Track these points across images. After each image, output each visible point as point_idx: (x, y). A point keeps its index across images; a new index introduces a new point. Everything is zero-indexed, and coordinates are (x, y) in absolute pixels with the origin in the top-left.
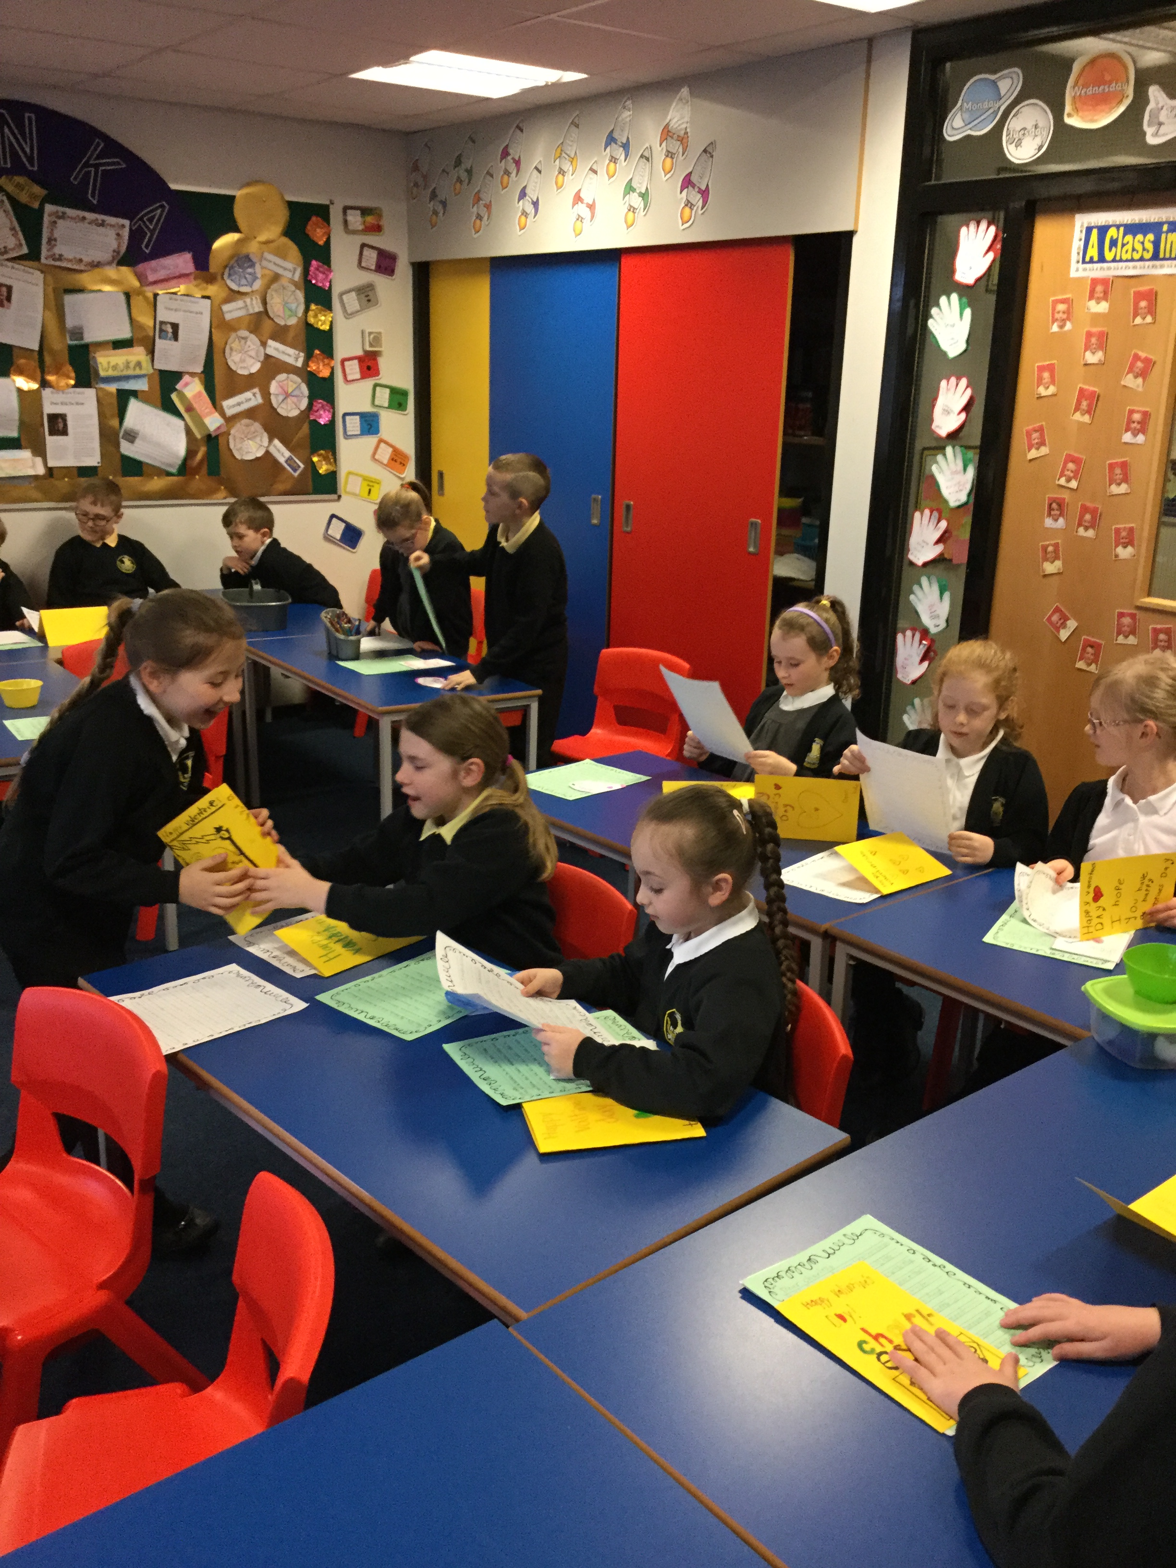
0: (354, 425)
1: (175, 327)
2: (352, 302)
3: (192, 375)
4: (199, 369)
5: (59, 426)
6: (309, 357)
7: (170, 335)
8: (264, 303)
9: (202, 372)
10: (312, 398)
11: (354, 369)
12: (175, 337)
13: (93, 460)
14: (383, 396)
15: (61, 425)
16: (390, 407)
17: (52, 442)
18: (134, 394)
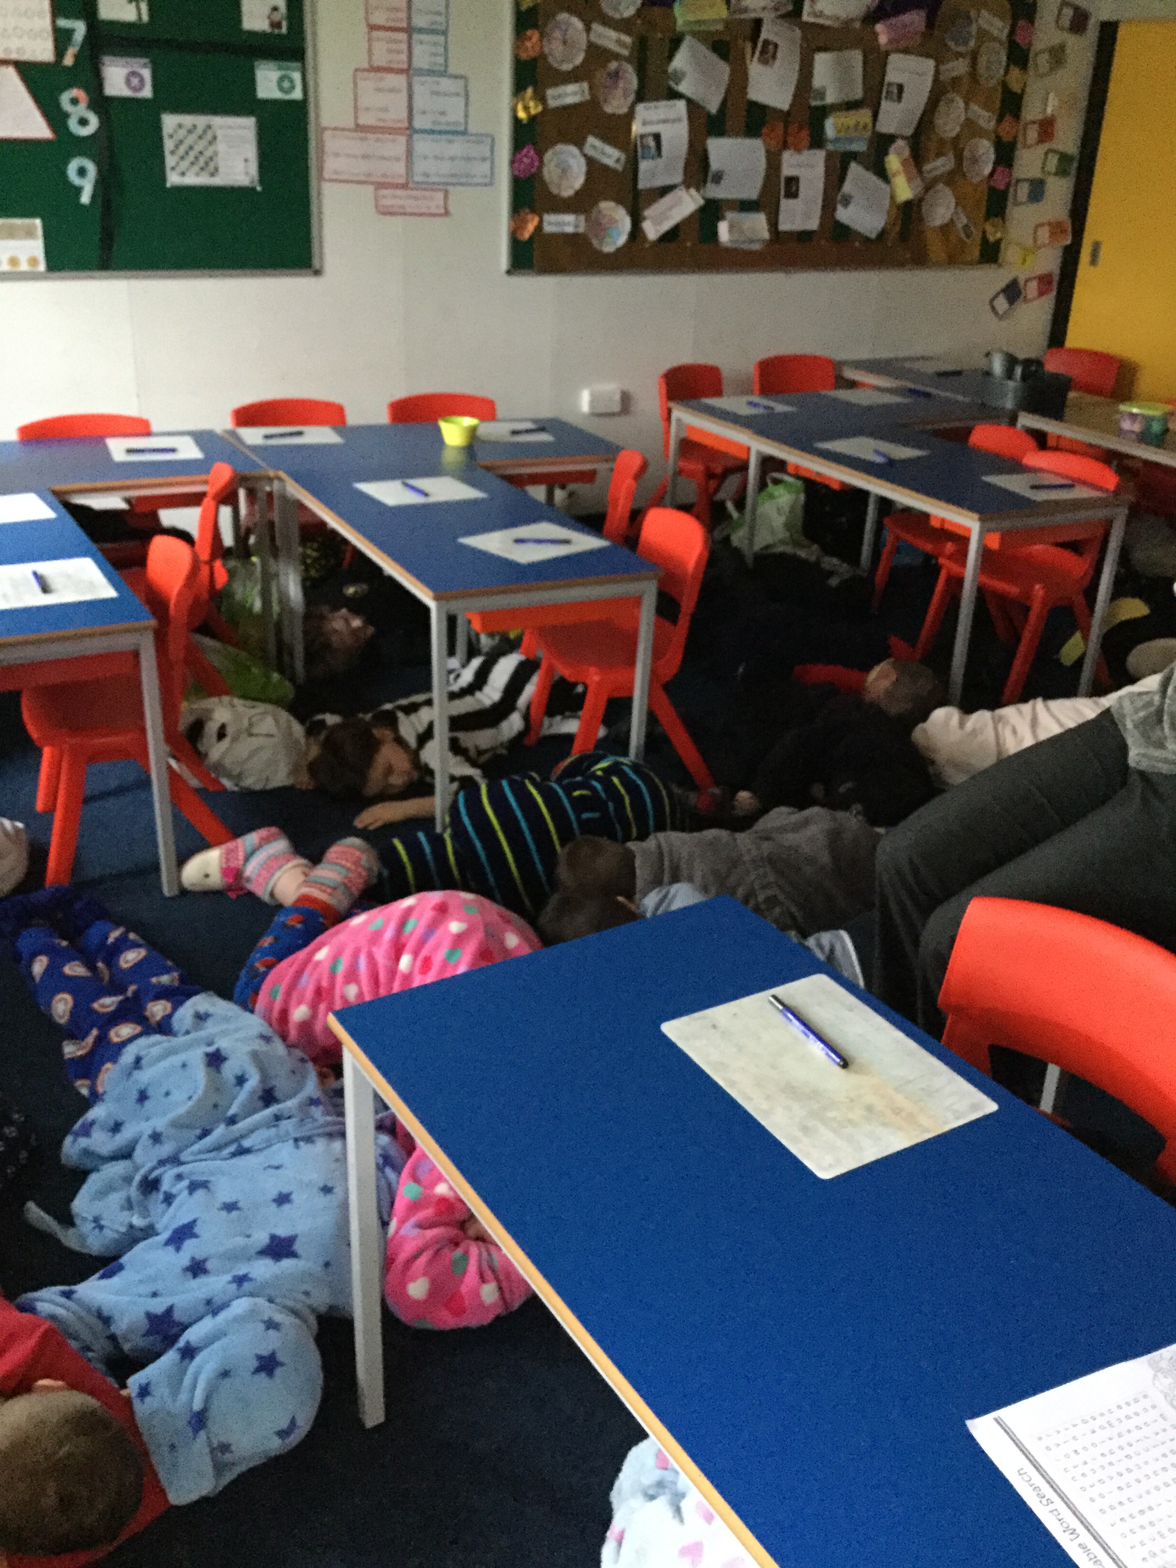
0: (1023, 191)
1: (901, 88)
2: (1043, 60)
3: (903, 138)
4: (909, 132)
5: (792, 187)
6: (1000, 120)
7: (895, 97)
8: (974, 64)
9: (912, 136)
10: (996, 163)
11: (1033, 134)
12: (899, 98)
13: (813, 224)
14: (1053, 162)
15: (794, 188)
16: (1056, 174)
17: (786, 204)
18: (853, 156)
